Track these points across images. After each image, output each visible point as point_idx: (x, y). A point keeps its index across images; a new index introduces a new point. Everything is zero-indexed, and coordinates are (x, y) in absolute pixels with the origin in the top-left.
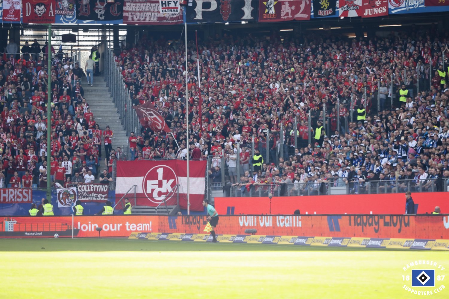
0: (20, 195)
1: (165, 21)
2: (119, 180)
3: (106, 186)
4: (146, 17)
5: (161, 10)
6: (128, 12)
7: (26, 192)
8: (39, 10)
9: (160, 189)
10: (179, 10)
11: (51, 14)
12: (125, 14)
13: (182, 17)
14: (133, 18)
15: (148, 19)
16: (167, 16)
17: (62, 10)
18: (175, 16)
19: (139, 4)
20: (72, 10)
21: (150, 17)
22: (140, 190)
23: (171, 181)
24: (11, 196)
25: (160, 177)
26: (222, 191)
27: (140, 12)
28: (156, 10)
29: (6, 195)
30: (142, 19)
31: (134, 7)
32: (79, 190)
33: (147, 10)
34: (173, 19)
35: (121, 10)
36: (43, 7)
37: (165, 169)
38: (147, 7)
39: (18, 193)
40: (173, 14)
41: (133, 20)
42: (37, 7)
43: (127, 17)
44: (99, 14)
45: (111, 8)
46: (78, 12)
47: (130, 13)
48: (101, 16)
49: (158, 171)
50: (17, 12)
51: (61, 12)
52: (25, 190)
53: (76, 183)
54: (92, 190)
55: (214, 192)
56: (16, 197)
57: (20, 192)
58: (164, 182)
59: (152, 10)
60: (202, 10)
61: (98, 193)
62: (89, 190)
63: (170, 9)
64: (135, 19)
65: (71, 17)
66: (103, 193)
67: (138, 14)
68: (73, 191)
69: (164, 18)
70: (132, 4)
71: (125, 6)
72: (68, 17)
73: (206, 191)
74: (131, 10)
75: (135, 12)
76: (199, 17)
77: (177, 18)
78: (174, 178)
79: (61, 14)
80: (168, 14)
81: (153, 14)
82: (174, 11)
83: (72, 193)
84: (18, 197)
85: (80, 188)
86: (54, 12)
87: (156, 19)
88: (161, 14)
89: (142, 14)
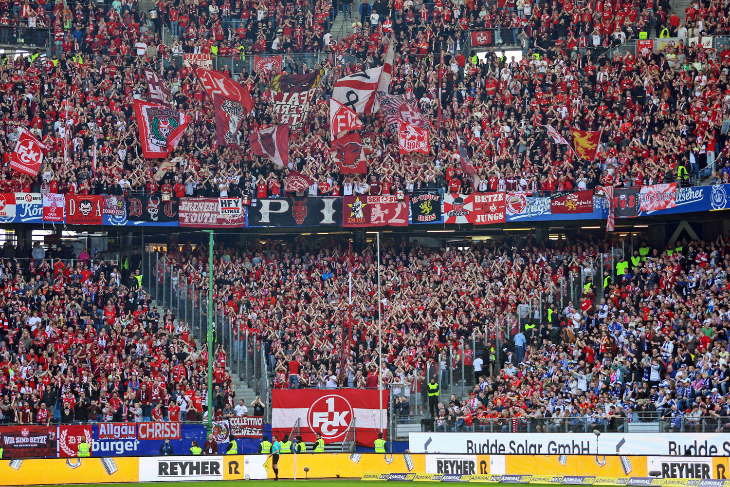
0: (168, 430)
1: (225, 224)
2: (276, 412)
3: (261, 419)
4: (204, 219)
5: (220, 210)
6: (184, 212)
7: (174, 426)
8: (84, 209)
9: (331, 423)
10: (240, 211)
11: (98, 214)
12: (181, 215)
13: (243, 219)
14: (189, 219)
15: (206, 221)
16: (227, 217)
17: (110, 208)
18: (236, 218)
19: (197, 204)
20: (122, 209)
21: (209, 219)
22: (304, 424)
23: (345, 413)
24: (158, 431)
25: (331, 408)
26: (420, 425)
27: (197, 213)
28: (215, 210)
29: (152, 430)
30: (199, 221)
31: (190, 207)
32: (232, 424)
33: (205, 210)
34: (233, 221)
35: (176, 209)
36: (89, 204)
37: (336, 399)
38: (206, 207)
39: (166, 428)
40: (233, 216)
41: (190, 222)
42: (83, 204)
43: (184, 218)
44: (152, 214)
45: (165, 207)
46: (128, 212)
47: (186, 214)
48: (154, 216)
49: (327, 401)
50: (59, 211)
51: (109, 211)
52: (172, 424)
53: (229, 415)
54: (246, 424)
55: (398, 426)
56: (163, 433)
57: (168, 426)
58: (336, 414)
59: (211, 210)
60: (269, 211)
61: (252, 427)
62: (242, 424)
63: (231, 210)
64: (192, 220)
65: (121, 217)
66: (257, 427)
67: (195, 214)
68: (226, 425)
69: (224, 220)
70: (189, 203)
71: (181, 205)
72: (117, 217)
73: (388, 424)
74: (188, 210)
75: (192, 212)
76: (265, 219)
77: (238, 221)
78: (348, 409)
79: (110, 214)
80: (228, 216)
81: (212, 215)
82: (235, 212)
83: (223, 426)
84: (166, 432)
85: (233, 422)
86: (101, 211)
87: (215, 221)
88: (221, 216)
89: (200, 214)
